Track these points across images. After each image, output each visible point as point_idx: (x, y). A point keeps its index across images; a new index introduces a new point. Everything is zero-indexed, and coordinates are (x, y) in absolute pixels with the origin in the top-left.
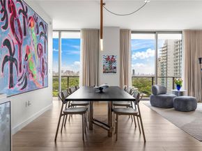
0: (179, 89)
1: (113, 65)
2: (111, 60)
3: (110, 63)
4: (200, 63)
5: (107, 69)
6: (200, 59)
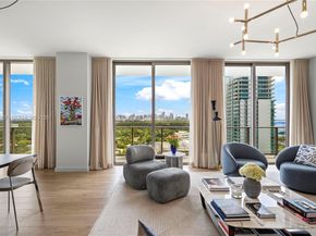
0: (174, 153)
1: (77, 113)
2: (73, 105)
3: (72, 110)
4: (214, 109)
5: (67, 119)
6: (214, 103)
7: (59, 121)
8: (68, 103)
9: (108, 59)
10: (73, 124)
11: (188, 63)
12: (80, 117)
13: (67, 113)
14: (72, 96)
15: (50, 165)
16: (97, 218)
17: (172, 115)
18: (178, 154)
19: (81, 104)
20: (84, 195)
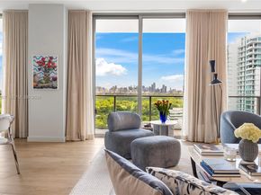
0: (164, 121)
1: (52, 75)
2: (47, 65)
3: (46, 71)
4: (213, 70)
5: (40, 82)
6: (213, 63)
7: (31, 84)
8: (41, 63)
9: (86, 12)
10: (48, 87)
11: (183, 15)
12: (55, 79)
13: (41, 75)
14: (46, 56)
15: (22, 134)
16: (77, 181)
17: (164, 87)
18: (168, 122)
19: (57, 64)
20: (63, 162)
